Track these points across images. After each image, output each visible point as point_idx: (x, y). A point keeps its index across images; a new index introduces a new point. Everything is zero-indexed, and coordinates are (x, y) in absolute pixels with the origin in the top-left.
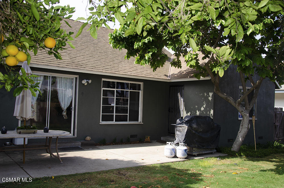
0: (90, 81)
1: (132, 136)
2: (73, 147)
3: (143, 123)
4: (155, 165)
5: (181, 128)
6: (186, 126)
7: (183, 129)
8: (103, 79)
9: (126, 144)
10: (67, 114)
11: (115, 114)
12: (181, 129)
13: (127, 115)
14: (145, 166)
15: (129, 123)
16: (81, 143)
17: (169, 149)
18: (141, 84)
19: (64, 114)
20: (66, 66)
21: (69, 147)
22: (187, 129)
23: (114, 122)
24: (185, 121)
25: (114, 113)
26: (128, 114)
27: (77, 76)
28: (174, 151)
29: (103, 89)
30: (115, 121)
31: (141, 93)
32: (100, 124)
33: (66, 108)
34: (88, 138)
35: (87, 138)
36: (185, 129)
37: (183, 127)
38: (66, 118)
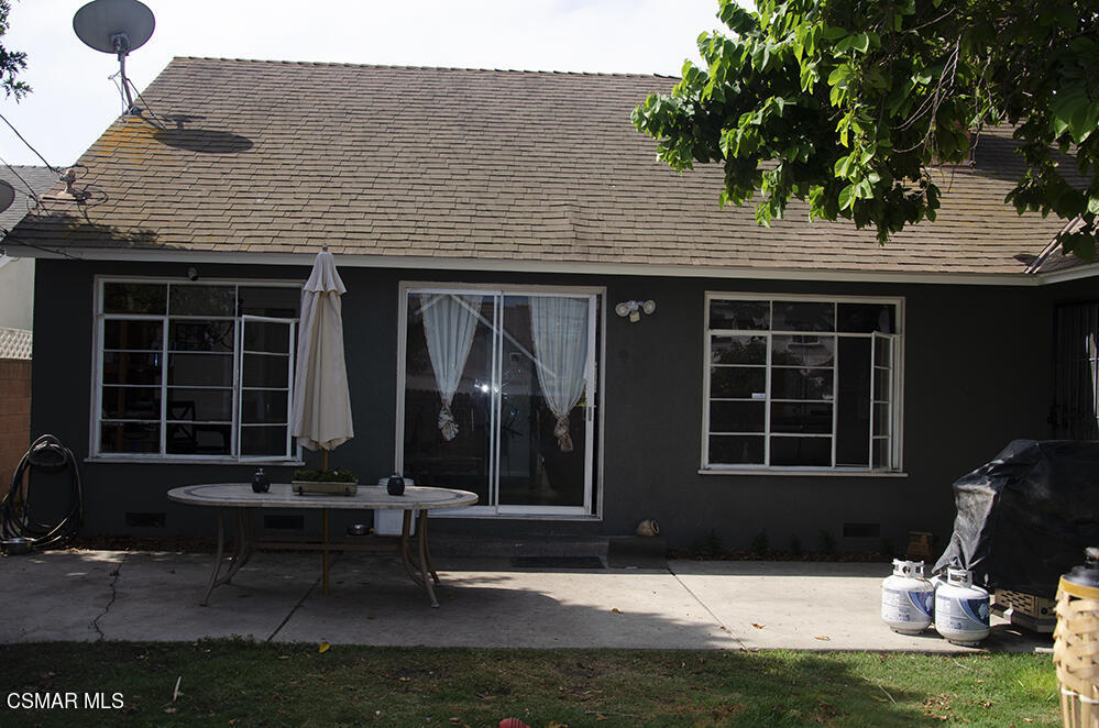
0: (650, 307)
1: (852, 530)
2: (579, 555)
3: (906, 475)
4: (779, 656)
5: (971, 501)
6: (989, 490)
7: (977, 503)
8: (710, 296)
9: (811, 559)
10: (571, 432)
11: (768, 434)
12: (973, 503)
13: (831, 438)
14: (730, 652)
15: (835, 474)
16: (607, 544)
17: (898, 592)
18: (898, 302)
19: (561, 432)
20: (543, 257)
21: (562, 555)
22: (991, 501)
23: (766, 468)
24: (991, 465)
25: (764, 432)
26: (833, 436)
27: (602, 290)
28: (923, 603)
29: (708, 334)
30: (771, 464)
31: (897, 344)
32: (700, 472)
33: (566, 411)
34: (646, 527)
35: (641, 525)
36: (987, 502)
37: (980, 493)
38: (569, 447)
